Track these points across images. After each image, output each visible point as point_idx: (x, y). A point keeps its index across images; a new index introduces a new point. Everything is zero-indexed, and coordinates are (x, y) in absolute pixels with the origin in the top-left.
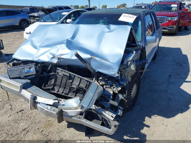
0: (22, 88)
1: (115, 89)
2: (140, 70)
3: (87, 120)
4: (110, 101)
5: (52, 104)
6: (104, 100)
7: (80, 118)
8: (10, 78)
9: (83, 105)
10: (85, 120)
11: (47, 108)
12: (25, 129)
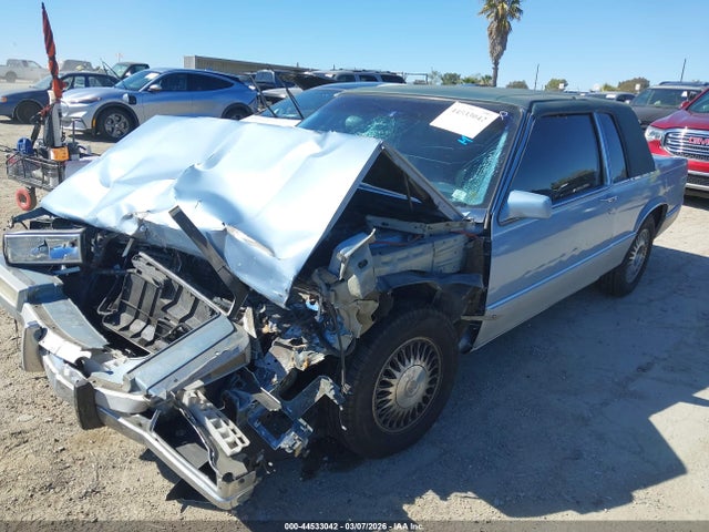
0: (26, 298)
1: (302, 356)
2: (466, 315)
3: (159, 439)
4: (260, 391)
5: (73, 361)
6: (244, 385)
7: (140, 425)
8: (10, 265)
9: (139, 381)
10: (155, 435)
11: (62, 372)
12: (20, 433)
